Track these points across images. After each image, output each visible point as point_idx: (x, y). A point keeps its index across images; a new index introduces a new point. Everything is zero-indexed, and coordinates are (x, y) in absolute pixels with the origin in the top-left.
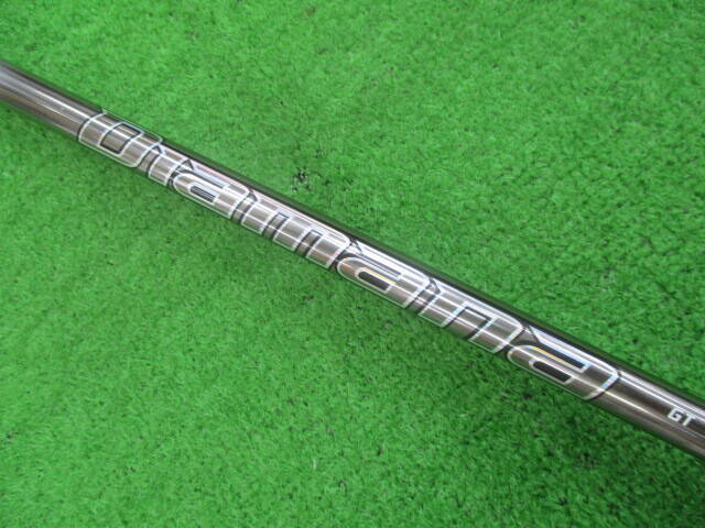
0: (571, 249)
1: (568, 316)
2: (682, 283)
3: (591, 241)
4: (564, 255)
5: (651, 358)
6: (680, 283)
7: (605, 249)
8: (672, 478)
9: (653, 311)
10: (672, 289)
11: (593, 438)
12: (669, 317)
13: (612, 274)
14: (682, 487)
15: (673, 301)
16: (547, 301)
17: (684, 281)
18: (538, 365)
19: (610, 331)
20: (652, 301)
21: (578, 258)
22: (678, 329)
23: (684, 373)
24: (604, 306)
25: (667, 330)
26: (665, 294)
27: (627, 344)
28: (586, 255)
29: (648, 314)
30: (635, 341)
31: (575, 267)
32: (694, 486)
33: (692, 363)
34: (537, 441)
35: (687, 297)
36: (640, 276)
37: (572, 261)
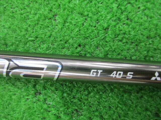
0: (33, 12)
1: (45, 46)
2: (90, 9)
3: (41, 4)
4: (31, 16)
5: (89, 51)
6: (89, 9)
7: (49, 6)
8: (119, 102)
9: (82, 28)
10: (86, 13)
11: (76, 101)
12: (90, 28)
13: (57, 18)
14: (125, 105)
15: (89, 19)
16: (31, 43)
17: (90, 7)
18: (25, 76)
19: (66, 45)
20: (80, 23)
21: (38, 15)
22: (96, 32)
23: (107, 51)
24: (58, 35)
25: (91, 34)
26: (84, 18)
27: (76, 48)
28: (41, 12)
29: (80, 30)
30: (80, 46)
31: (38, 20)
32: (129, 101)
33: (108, 45)
34: (50, 114)
35: (95, 15)
36: (70, 13)
37: (36, 18)
